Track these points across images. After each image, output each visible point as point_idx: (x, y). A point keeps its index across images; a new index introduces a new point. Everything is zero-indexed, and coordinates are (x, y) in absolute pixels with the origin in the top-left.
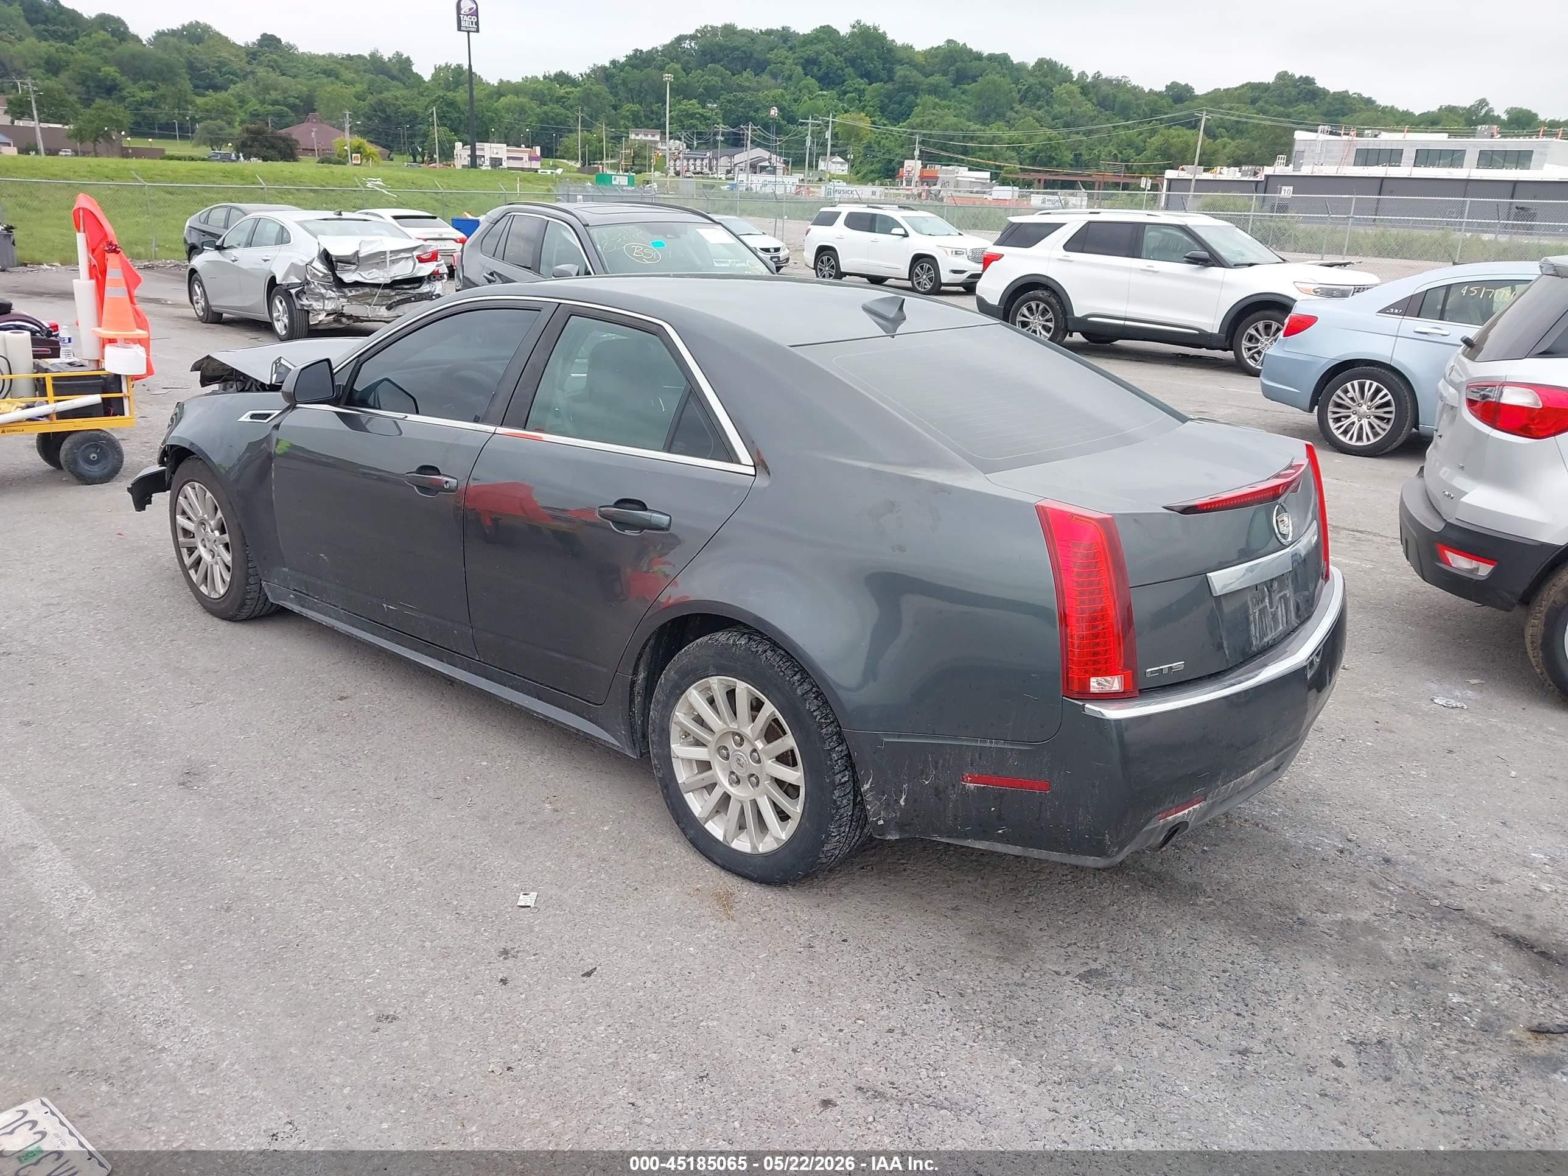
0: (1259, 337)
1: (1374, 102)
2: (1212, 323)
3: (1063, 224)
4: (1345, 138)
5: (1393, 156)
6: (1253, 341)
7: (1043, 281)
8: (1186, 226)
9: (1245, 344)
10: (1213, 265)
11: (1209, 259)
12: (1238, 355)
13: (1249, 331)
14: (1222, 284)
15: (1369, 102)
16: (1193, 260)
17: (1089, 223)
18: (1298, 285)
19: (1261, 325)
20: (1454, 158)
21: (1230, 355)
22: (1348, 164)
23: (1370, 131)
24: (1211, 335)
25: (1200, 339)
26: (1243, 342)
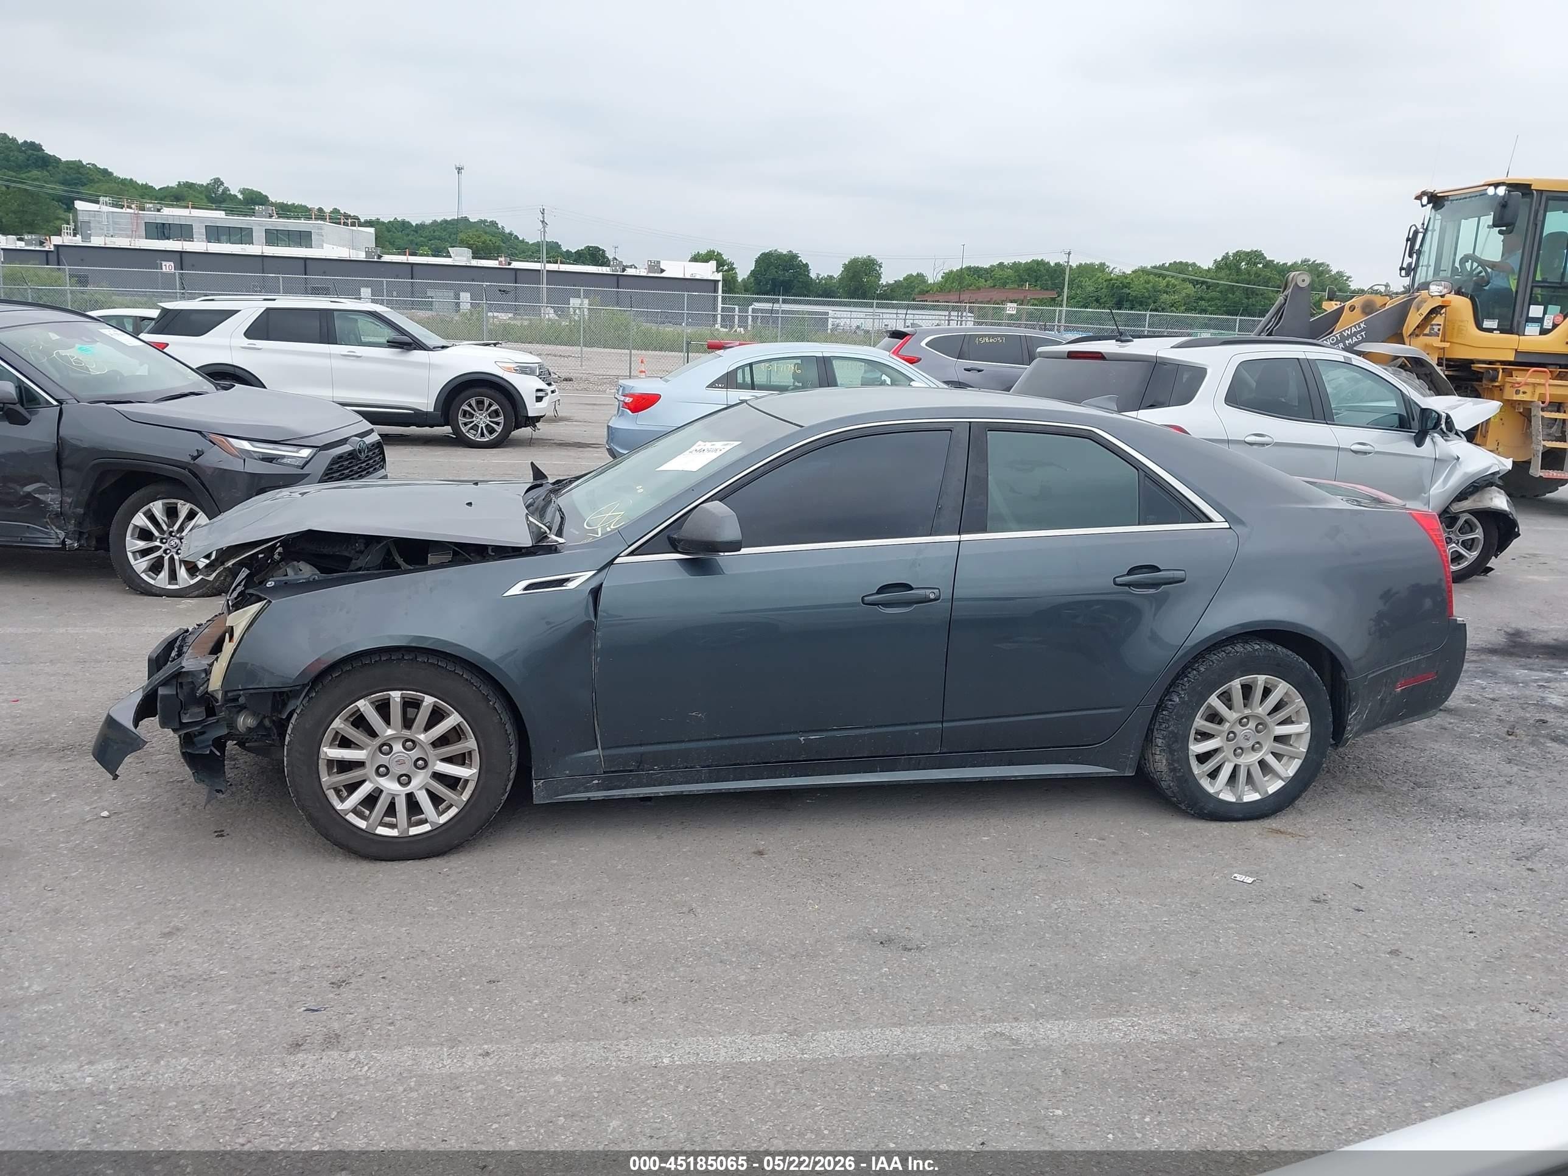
0: (473, 412)
1: (111, 174)
2: (426, 402)
3: (238, 311)
4: (129, 210)
5: (184, 232)
6: (467, 416)
7: (231, 370)
8: (376, 312)
9: (461, 420)
10: (415, 349)
11: (407, 343)
12: (456, 430)
13: (463, 407)
14: (430, 366)
15: (106, 173)
16: (393, 344)
17: (268, 310)
18: (500, 364)
19: (473, 402)
20: (244, 235)
21: (447, 430)
22: (140, 237)
23: (151, 205)
24: (427, 413)
25: (417, 418)
26: (460, 418)
